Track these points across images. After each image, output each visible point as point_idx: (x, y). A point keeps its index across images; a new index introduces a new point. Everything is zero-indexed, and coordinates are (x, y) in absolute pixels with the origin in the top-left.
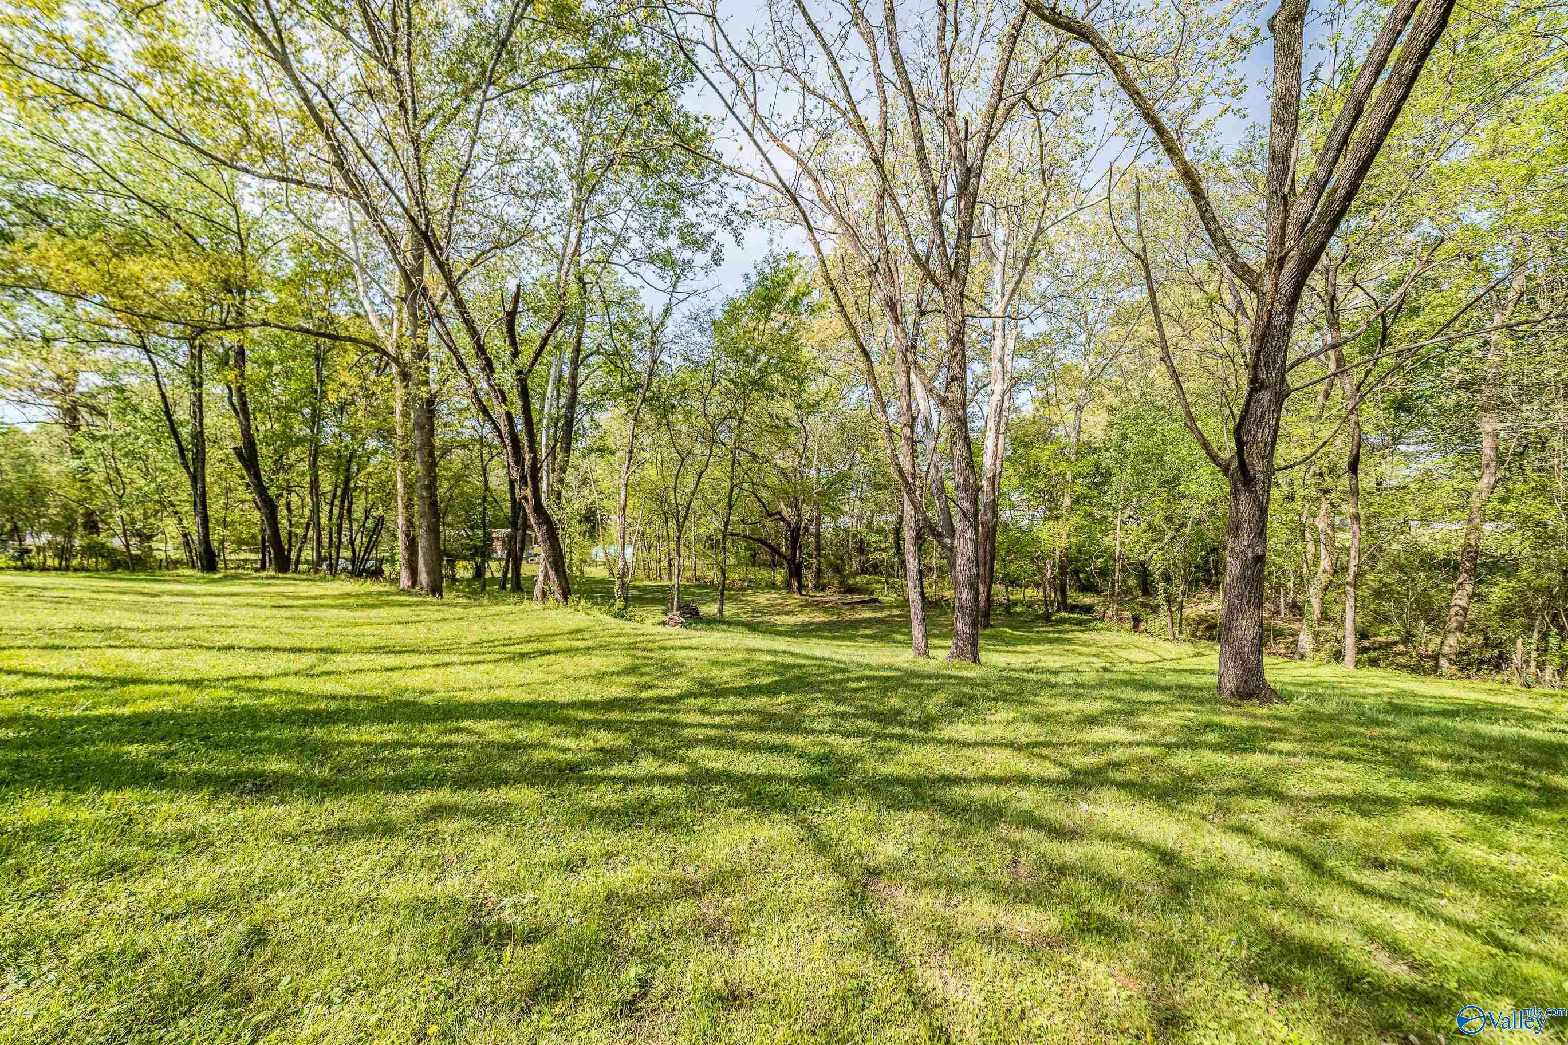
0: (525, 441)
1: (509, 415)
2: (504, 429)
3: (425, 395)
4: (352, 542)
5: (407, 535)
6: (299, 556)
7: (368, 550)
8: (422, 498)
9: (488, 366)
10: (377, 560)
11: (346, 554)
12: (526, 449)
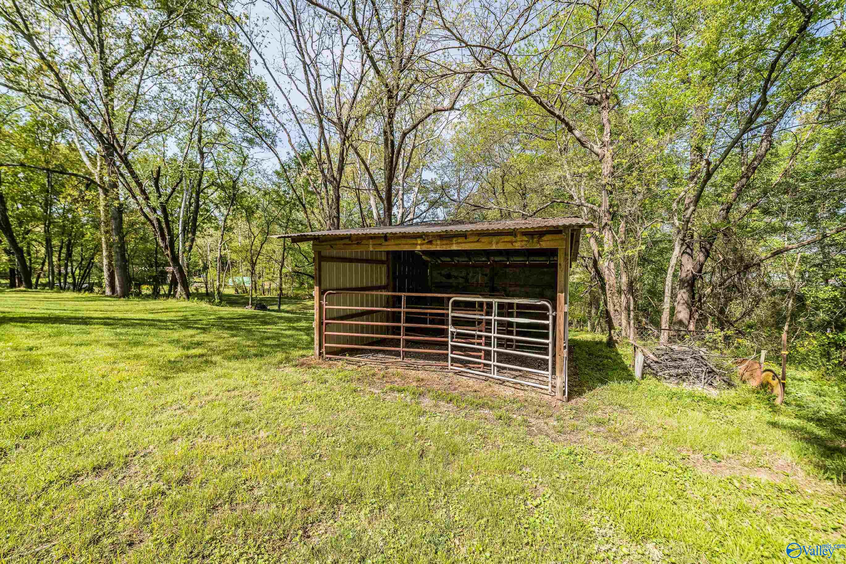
0: (166, 231)
1: (158, 220)
2: (156, 225)
3: (116, 205)
4: (73, 273)
5: (109, 270)
6: (37, 281)
7: (83, 277)
8: (116, 252)
9: (147, 198)
10: (89, 283)
11: (70, 280)
12: (166, 234)
